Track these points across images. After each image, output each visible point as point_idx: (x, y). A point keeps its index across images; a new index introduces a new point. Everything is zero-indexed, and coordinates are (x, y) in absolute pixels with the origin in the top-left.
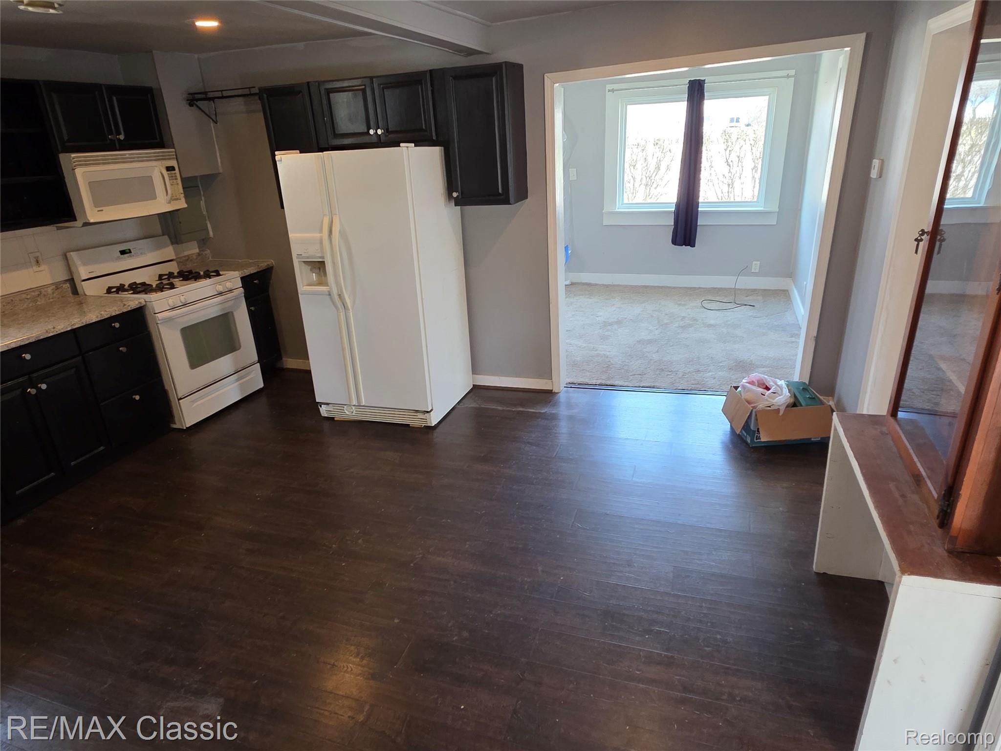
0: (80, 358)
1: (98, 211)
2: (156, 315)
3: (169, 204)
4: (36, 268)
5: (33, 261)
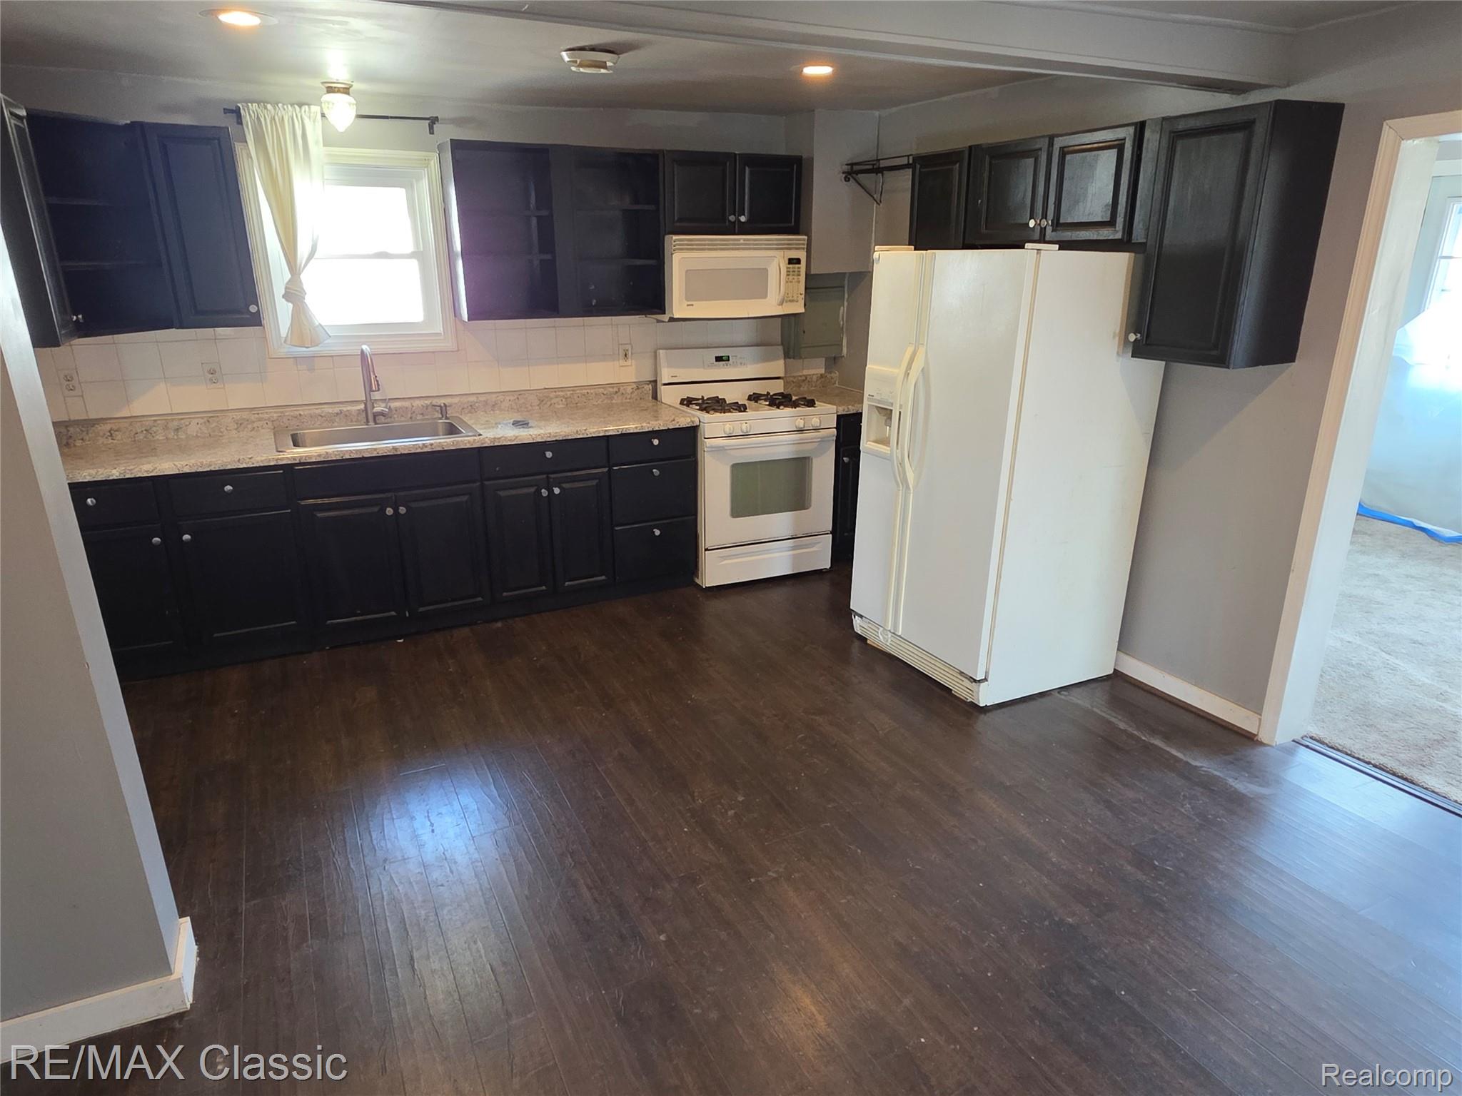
0: (606, 470)
1: (688, 305)
2: (706, 440)
3: (780, 307)
4: (622, 362)
5: (622, 353)
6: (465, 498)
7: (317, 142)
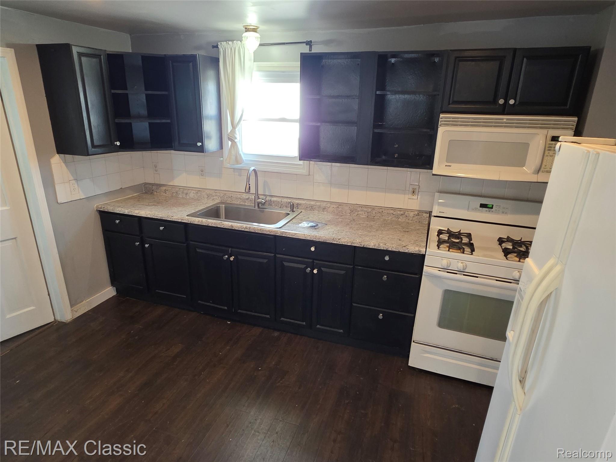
0: (351, 267)
1: (446, 166)
2: (425, 267)
3: (535, 175)
4: (411, 196)
5: (411, 190)
6: (265, 261)
7: (250, 60)
